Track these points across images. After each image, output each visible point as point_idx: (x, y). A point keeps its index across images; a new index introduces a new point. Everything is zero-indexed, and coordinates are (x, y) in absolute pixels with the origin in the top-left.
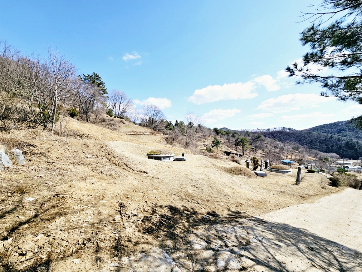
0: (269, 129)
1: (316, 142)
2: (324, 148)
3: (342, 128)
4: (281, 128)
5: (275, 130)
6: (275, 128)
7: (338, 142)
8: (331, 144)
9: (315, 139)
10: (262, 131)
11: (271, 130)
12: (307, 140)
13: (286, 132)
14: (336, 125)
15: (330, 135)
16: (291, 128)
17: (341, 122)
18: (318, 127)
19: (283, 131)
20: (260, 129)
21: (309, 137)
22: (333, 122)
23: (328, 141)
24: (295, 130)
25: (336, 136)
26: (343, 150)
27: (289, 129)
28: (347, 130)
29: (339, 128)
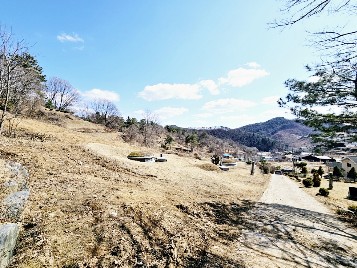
0: (211, 128)
1: (243, 138)
2: (249, 143)
3: (260, 128)
4: (220, 127)
5: (215, 128)
6: (215, 127)
7: (257, 139)
8: (253, 140)
9: (243, 136)
10: (205, 129)
11: (212, 128)
12: (238, 137)
13: (223, 130)
14: (256, 125)
15: (253, 133)
16: (227, 127)
17: (259, 123)
18: (245, 126)
19: (221, 130)
20: (204, 127)
21: (239, 135)
22: (254, 123)
23: (251, 138)
24: (230, 128)
25: (256, 134)
26: (260, 145)
27: (226, 128)
28: (263, 130)
29: (258, 128)
